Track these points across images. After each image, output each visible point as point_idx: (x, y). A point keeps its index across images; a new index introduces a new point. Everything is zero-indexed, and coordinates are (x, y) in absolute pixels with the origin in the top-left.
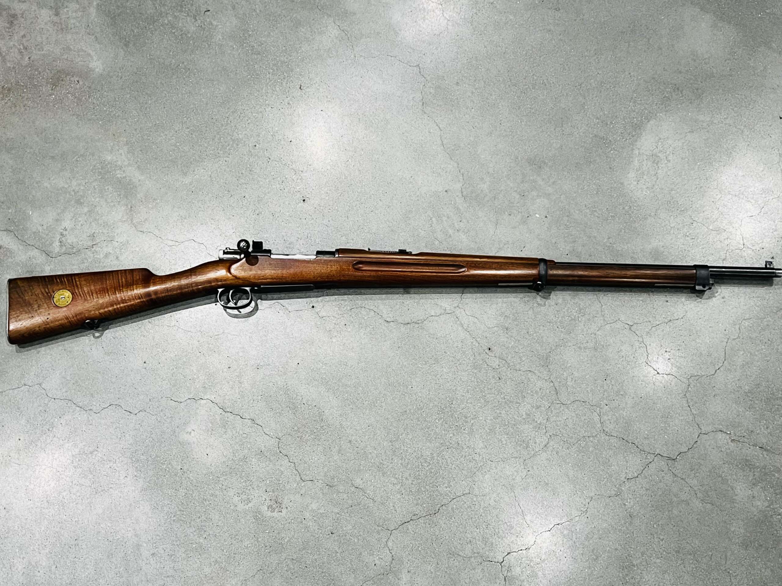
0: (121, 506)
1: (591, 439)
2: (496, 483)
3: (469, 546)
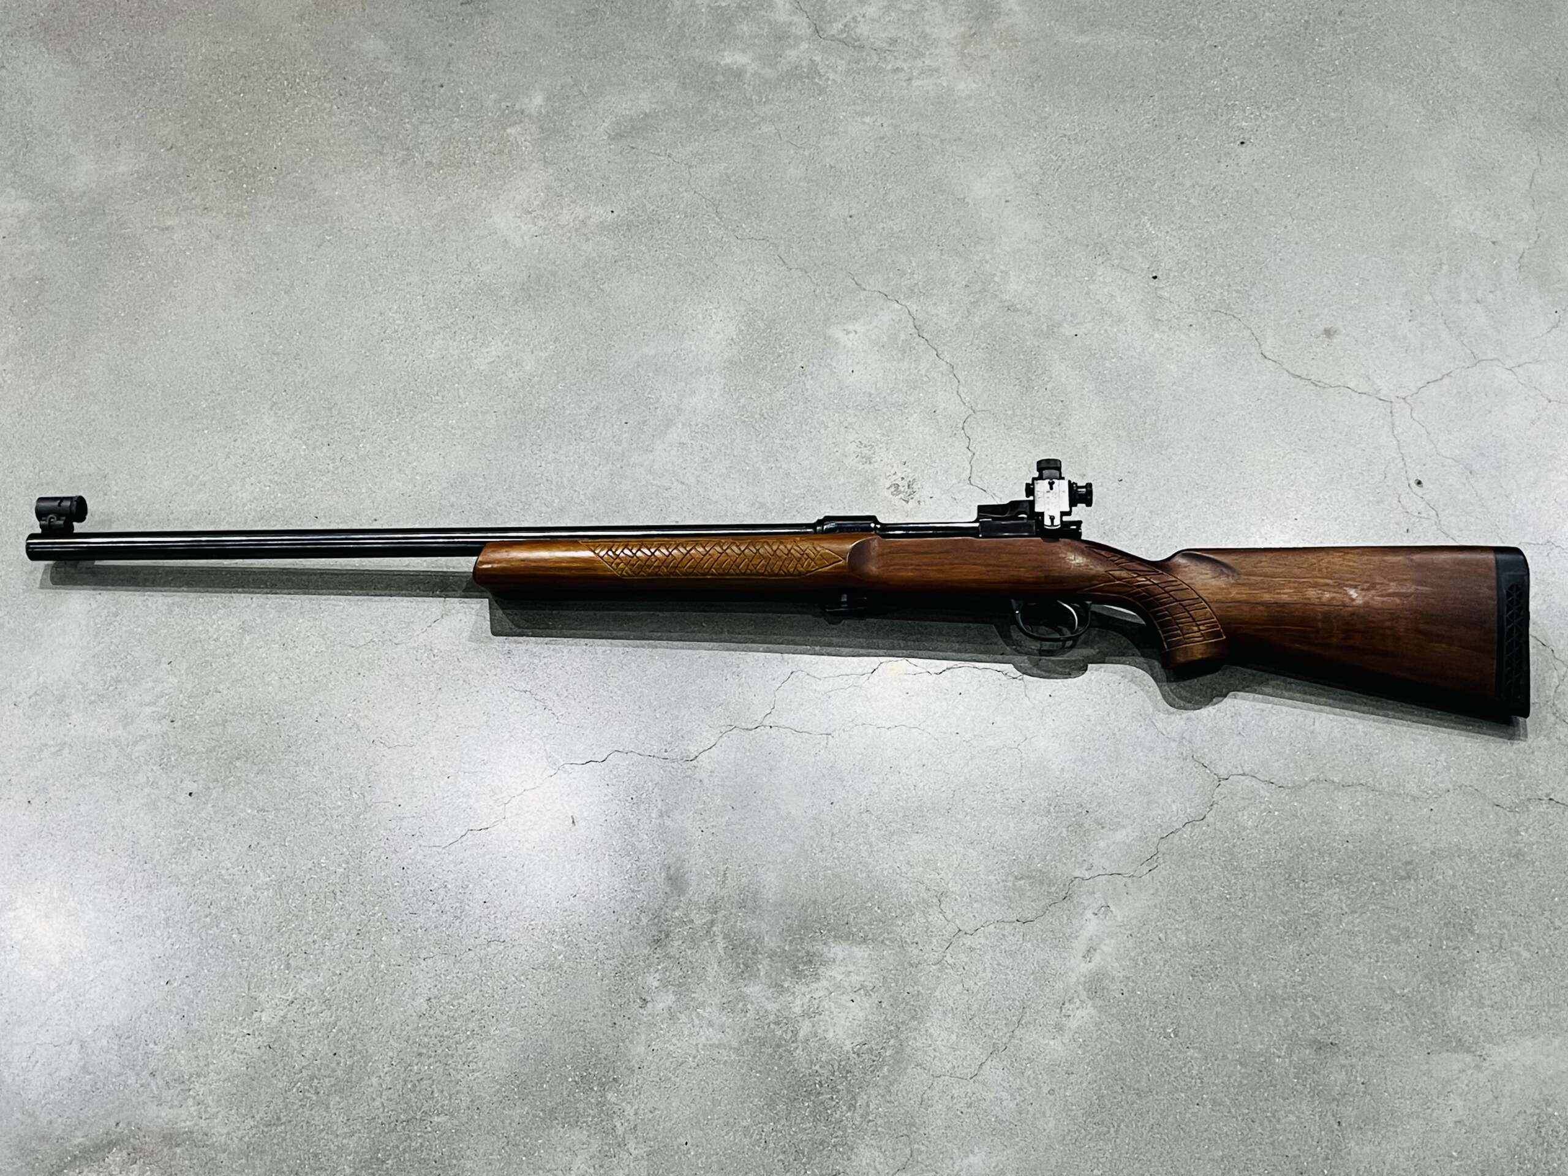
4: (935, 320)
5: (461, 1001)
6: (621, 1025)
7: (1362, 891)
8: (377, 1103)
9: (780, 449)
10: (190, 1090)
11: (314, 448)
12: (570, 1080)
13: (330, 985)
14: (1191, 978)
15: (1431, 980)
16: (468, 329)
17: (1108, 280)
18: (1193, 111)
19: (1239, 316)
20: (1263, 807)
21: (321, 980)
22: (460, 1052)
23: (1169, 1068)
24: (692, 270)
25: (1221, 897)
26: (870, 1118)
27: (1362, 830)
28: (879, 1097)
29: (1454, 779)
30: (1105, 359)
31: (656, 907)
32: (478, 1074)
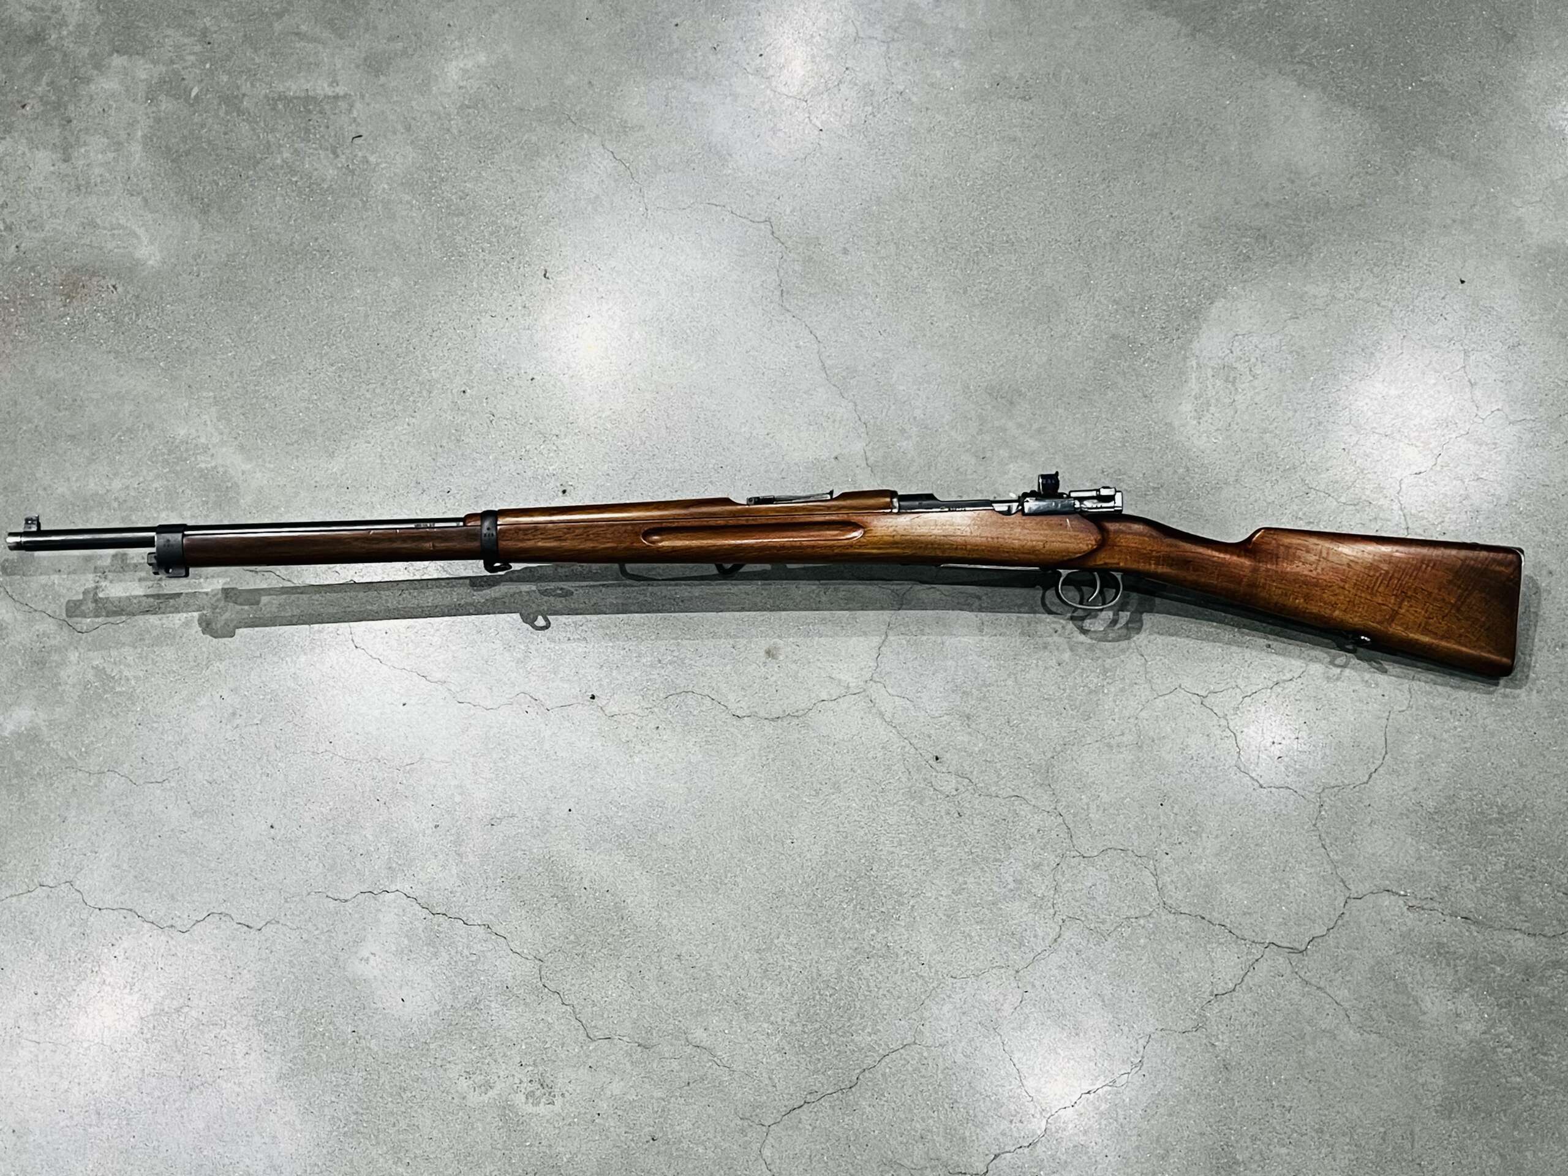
0: (240, 1111)
1: (1142, 922)
2: (964, 1019)
3: (921, 1146)
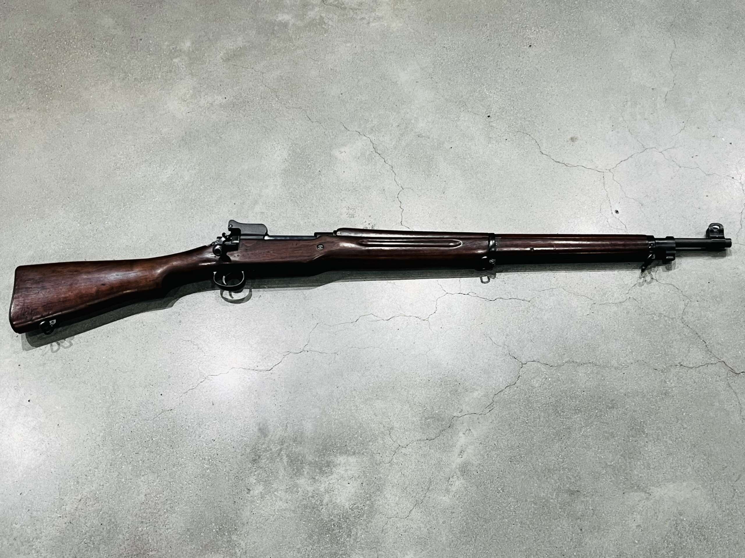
4: (383, 144)
5: (161, 495)
6: (238, 503)
7: (591, 415)
8: (122, 547)
9: (310, 213)
10: (33, 546)
11: (83, 226)
12: (214, 530)
13: (98, 491)
14: (510, 463)
15: (624, 457)
16: (157, 162)
17: (467, 119)
18: (506, 31)
19: (530, 134)
20: (543, 377)
21: (94, 488)
22: (161, 520)
23: (500, 508)
24: (265, 125)
25: (523, 422)
26: (358, 540)
27: (590, 385)
28: (362, 530)
29: (635, 358)
30: (465, 159)
31: (254, 444)
32: (170, 530)
